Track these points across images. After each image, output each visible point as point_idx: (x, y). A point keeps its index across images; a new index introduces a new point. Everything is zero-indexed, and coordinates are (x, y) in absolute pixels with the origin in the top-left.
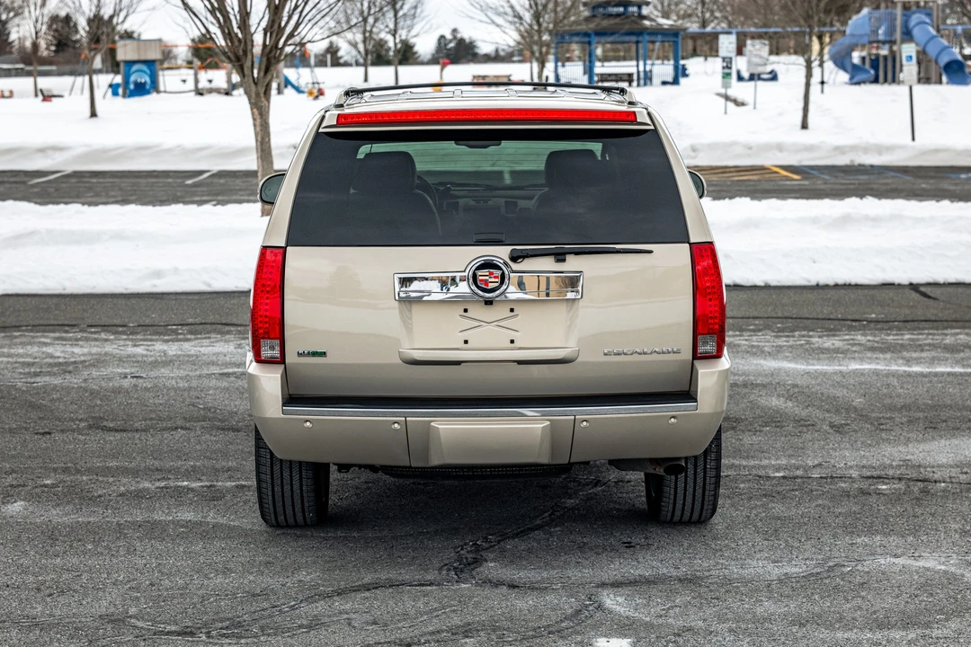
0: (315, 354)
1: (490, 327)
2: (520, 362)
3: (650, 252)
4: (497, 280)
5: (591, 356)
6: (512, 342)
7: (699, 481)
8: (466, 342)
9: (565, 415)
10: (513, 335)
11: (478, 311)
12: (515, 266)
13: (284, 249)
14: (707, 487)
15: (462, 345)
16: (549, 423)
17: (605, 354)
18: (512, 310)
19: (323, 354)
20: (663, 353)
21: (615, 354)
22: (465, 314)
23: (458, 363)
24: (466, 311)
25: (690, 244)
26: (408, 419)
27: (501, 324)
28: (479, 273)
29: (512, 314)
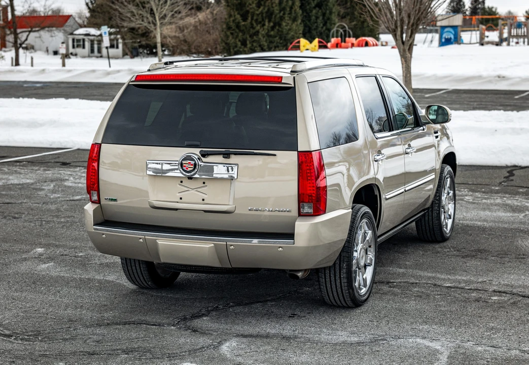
0: (112, 200)
1: (193, 191)
2: (205, 211)
3: (275, 155)
4: (192, 166)
5: (241, 210)
6: (203, 200)
7: (338, 284)
8: (181, 199)
9: (222, 241)
10: (205, 196)
11: (187, 182)
12: (204, 159)
13: (100, 144)
14: (343, 288)
15: (179, 200)
16: (213, 245)
17: (249, 210)
18: (204, 183)
19: (115, 200)
20: (282, 211)
21: (255, 210)
22: (181, 184)
23: (176, 209)
24: (182, 182)
25: (298, 151)
26: (146, 237)
27: (198, 190)
28: (184, 162)
29: (204, 185)
